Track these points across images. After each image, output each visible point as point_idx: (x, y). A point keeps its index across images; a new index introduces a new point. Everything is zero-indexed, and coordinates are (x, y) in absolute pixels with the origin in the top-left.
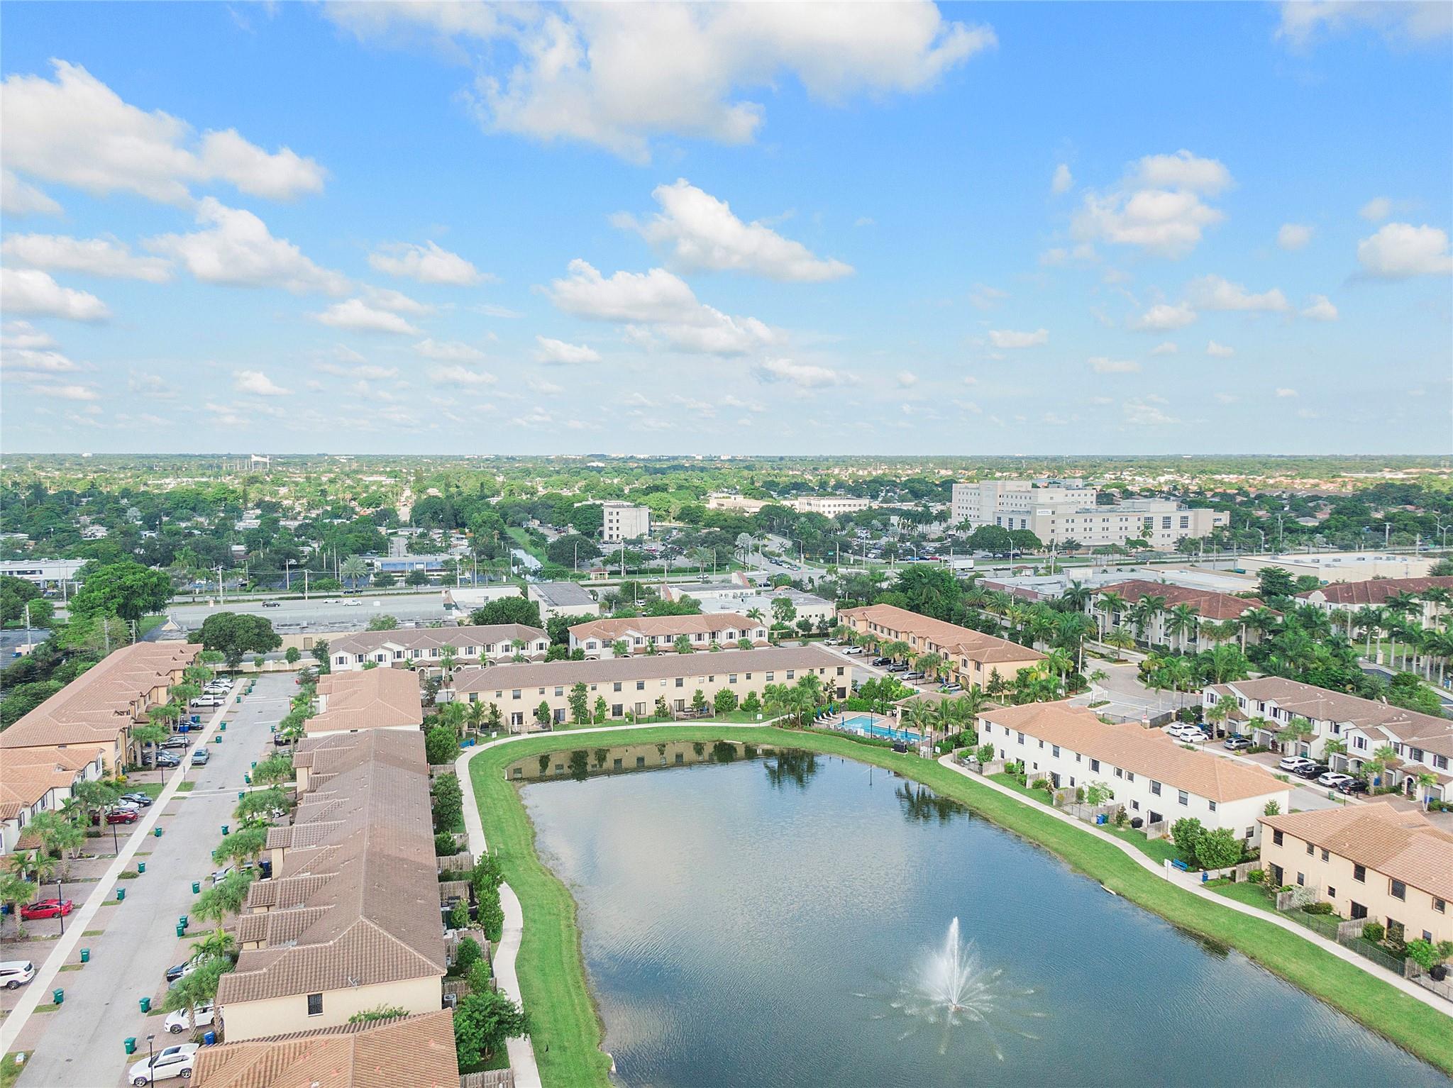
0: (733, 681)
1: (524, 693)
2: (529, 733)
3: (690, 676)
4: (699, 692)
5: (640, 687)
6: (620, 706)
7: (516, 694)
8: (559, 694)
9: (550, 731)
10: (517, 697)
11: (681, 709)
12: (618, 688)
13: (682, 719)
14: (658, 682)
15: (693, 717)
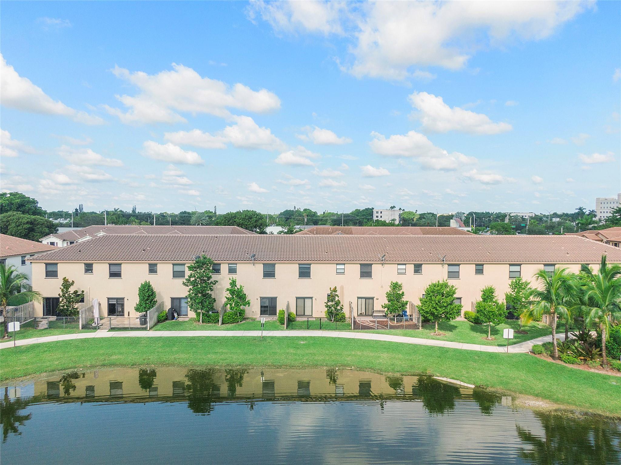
0: (454, 275)
1: (126, 268)
2: (112, 329)
3: (383, 262)
4: (396, 286)
5: (305, 273)
6: (273, 300)
7: (115, 269)
8: (177, 274)
9: (145, 329)
10: (115, 274)
11: (368, 312)
12: (269, 274)
13: (365, 328)
14: (332, 268)
15: (383, 326)
